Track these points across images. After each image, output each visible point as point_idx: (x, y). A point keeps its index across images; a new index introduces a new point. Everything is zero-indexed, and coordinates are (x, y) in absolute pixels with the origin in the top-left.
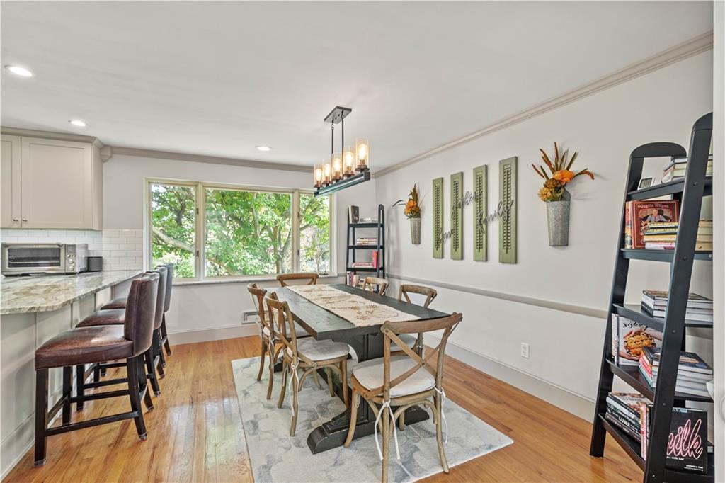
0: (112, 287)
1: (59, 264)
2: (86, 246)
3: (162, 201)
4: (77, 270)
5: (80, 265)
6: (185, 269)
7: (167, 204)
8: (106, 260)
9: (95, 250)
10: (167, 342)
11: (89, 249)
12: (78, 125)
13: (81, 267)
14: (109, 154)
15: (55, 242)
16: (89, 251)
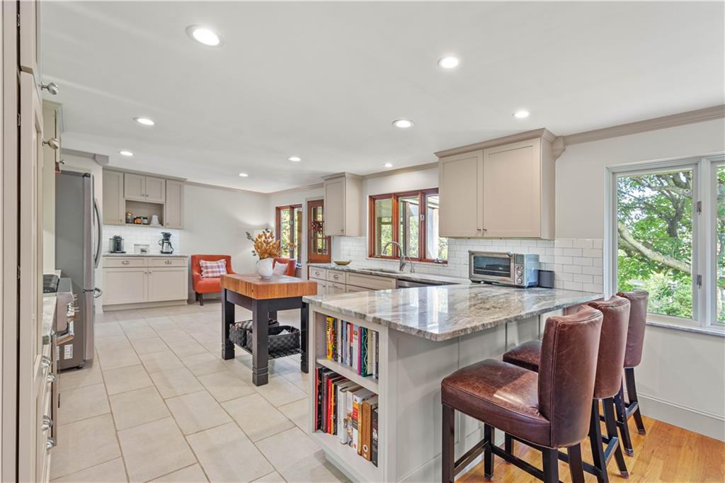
0: (564, 309)
1: (509, 276)
2: (536, 258)
3: (648, 208)
4: (526, 284)
5: (529, 278)
6: (685, 295)
7: (656, 212)
8: (558, 275)
9: (547, 263)
10: (638, 412)
11: (540, 261)
12: (522, 117)
13: (530, 281)
14: (561, 146)
15: (505, 251)
16: (540, 263)
